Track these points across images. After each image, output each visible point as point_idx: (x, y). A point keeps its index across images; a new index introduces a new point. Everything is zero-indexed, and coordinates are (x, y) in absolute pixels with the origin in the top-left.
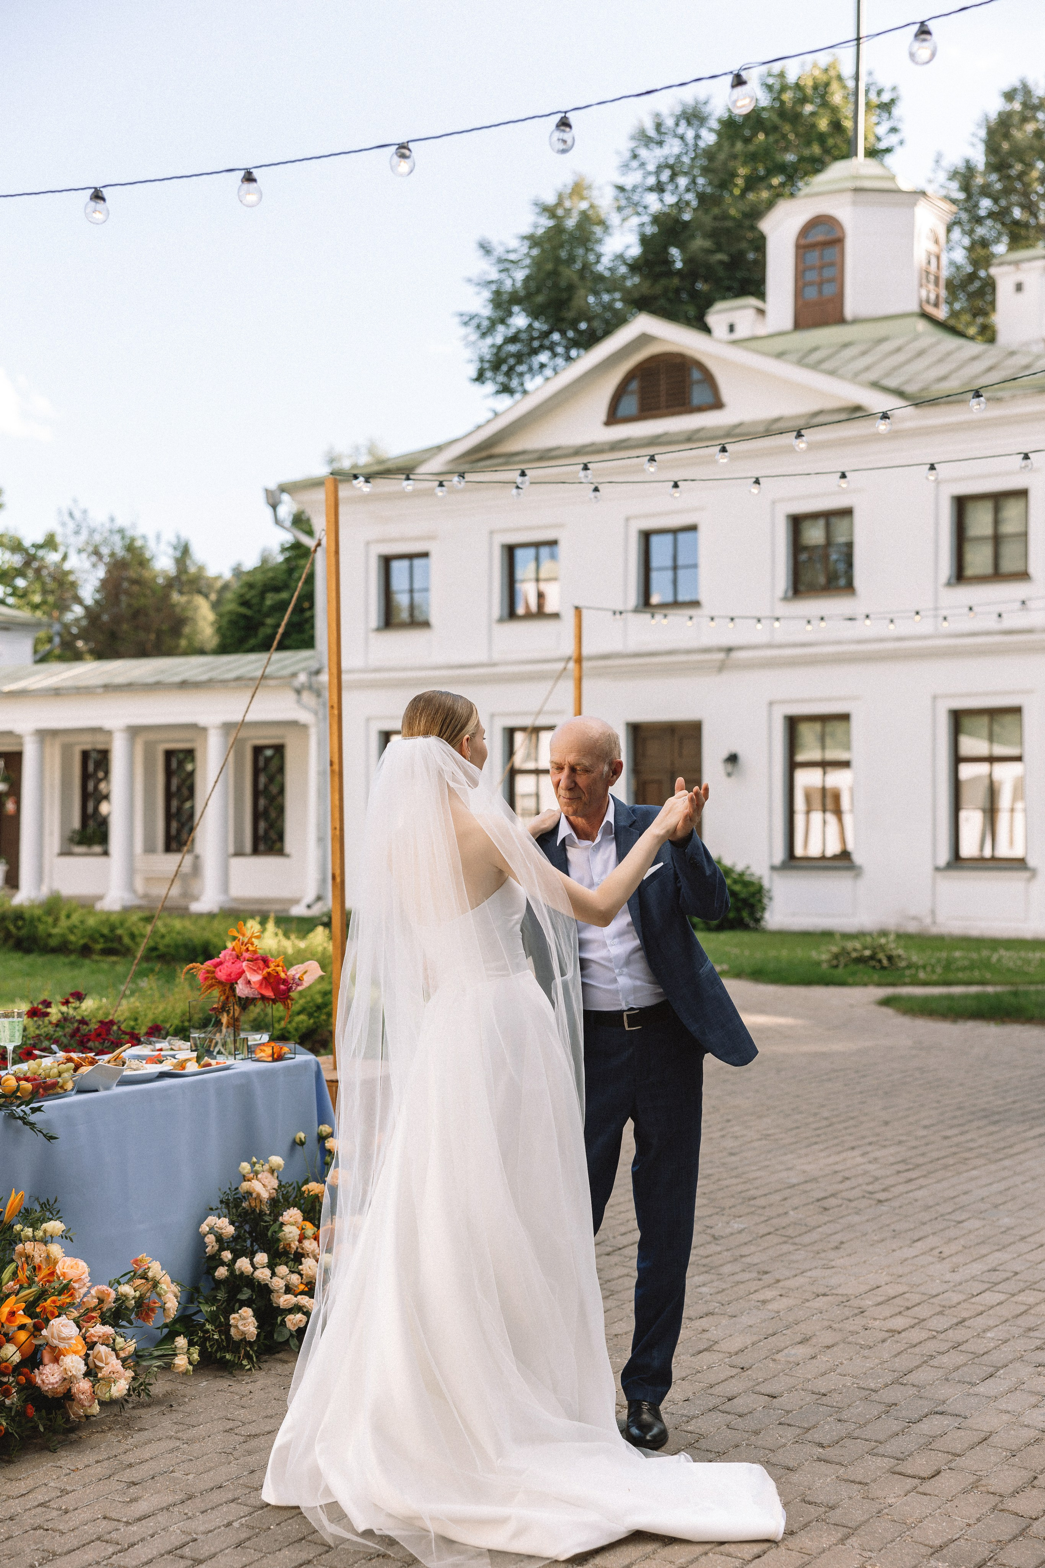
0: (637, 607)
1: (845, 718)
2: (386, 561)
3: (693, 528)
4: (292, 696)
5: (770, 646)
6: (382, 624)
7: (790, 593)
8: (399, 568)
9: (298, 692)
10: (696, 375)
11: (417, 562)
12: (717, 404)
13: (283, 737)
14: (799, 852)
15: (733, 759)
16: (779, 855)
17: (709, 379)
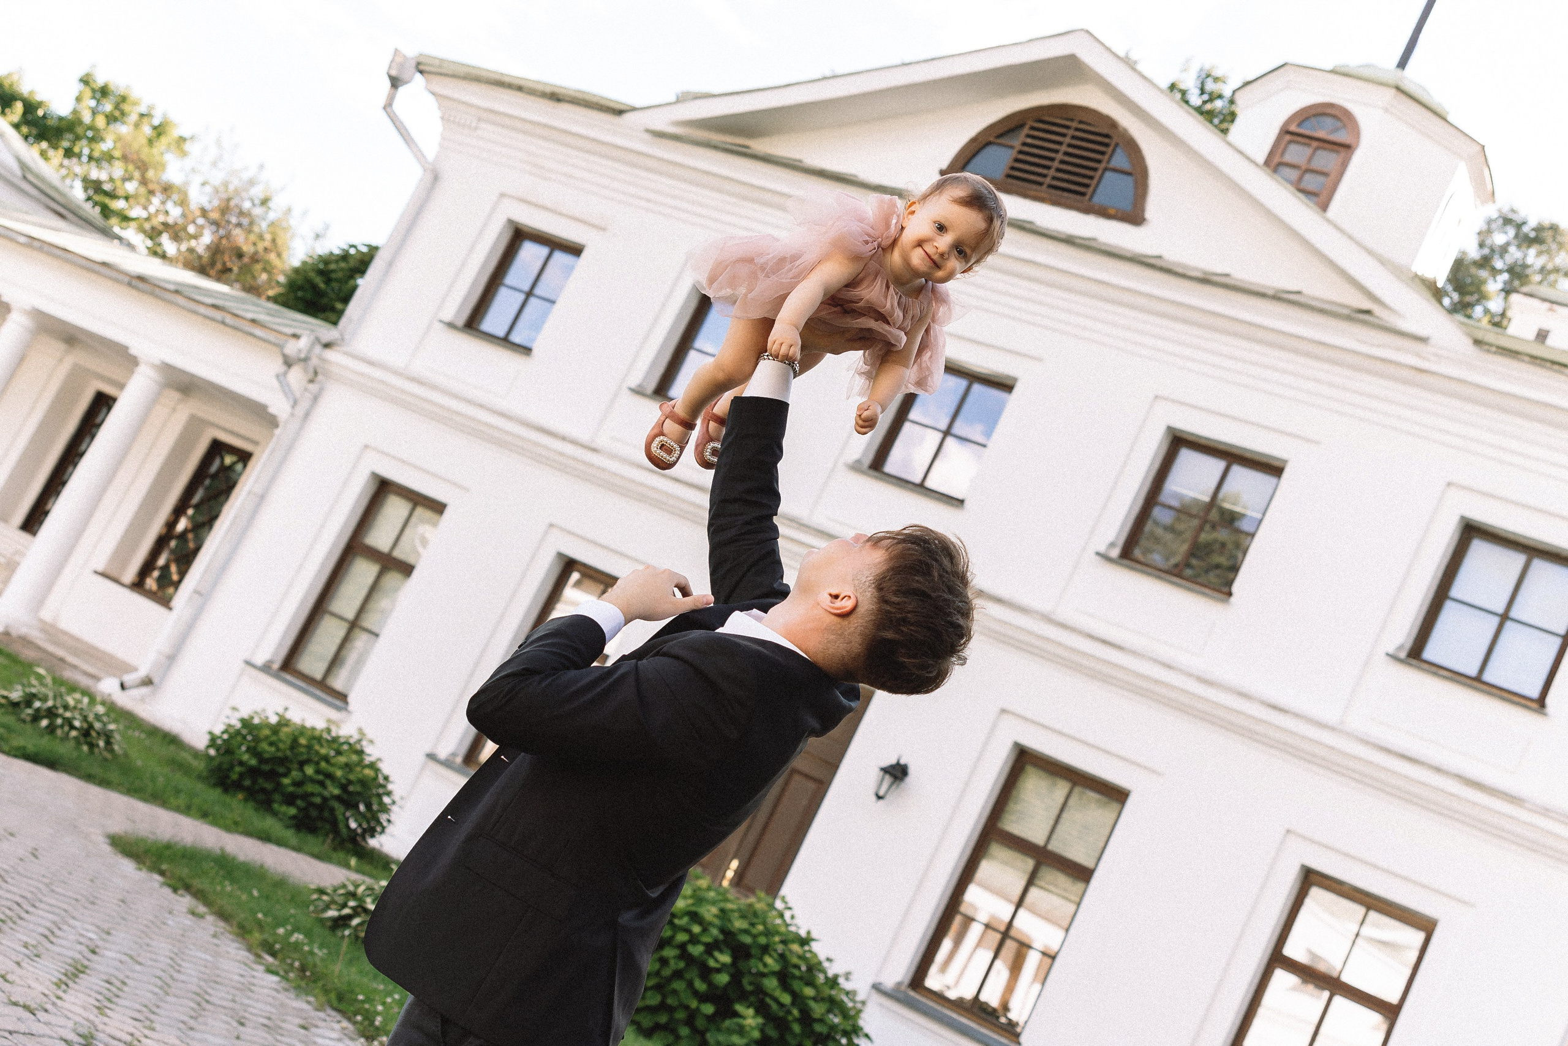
0: (858, 461)
1: (1117, 795)
2: (519, 236)
3: (1005, 385)
4: (278, 366)
5: (1048, 619)
6: (461, 321)
7: (1115, 553)
8: (530, 254)
9: (288, 363)
10: (1120, 160)
11: (559, 257)
12: (1134, 216)
13: (256, 443)
14: (933, 981)
15: (897, 773)
16: (898, 972)
17: (1138, 174)
